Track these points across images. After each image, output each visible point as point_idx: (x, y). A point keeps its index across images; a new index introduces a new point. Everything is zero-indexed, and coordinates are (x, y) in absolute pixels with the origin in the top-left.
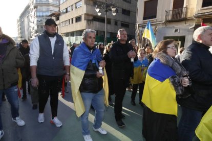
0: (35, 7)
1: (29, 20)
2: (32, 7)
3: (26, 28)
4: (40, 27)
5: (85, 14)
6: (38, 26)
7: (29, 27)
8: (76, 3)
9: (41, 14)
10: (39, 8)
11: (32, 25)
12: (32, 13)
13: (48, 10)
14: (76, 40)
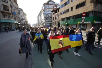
0: (44, 11)
1: (41, 16)
6: (45, 18)
7: (41, 19)
9: (46, 13)
12: (42, 13)
13: (49, 11)
14: (74, 21)
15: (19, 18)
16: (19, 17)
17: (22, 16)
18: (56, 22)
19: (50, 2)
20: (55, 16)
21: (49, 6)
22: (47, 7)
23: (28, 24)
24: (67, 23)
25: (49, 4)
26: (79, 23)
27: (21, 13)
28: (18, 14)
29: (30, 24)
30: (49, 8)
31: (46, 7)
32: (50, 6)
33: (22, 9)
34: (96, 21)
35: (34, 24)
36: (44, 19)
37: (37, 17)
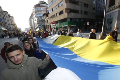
0: (35, 13)
1: (33, 19)
2: (34, 13)
3: (33, 23)
4: (39, 22)
5: (66, 9)
7: (34, 22)
8: (58, 4)
9: (38, 16)
10: (37, 13)
11: (35, 21)
12: (34, 16)
13: (41, 13)
14: (60, 25)
15: (5, 24)
16: (5, 22)
17: (8, 21)
18: (48, 25)
19: (41, 4)
20: (47, 20)
21: (40, 8)
22: (39, 9)
23: (18, 30)
24: (56, 27)
25: (41, 6)
26: (62, 26)
27: (6, 17)
28: (4, 18)
29: (20, 29)
30: (41, 11)
31: (37, 9)
32: (42, 8)
33: (7, 12)
34: (71, 24)
35: (26, 28)
36: (37, 22)
37: (29, 20)
